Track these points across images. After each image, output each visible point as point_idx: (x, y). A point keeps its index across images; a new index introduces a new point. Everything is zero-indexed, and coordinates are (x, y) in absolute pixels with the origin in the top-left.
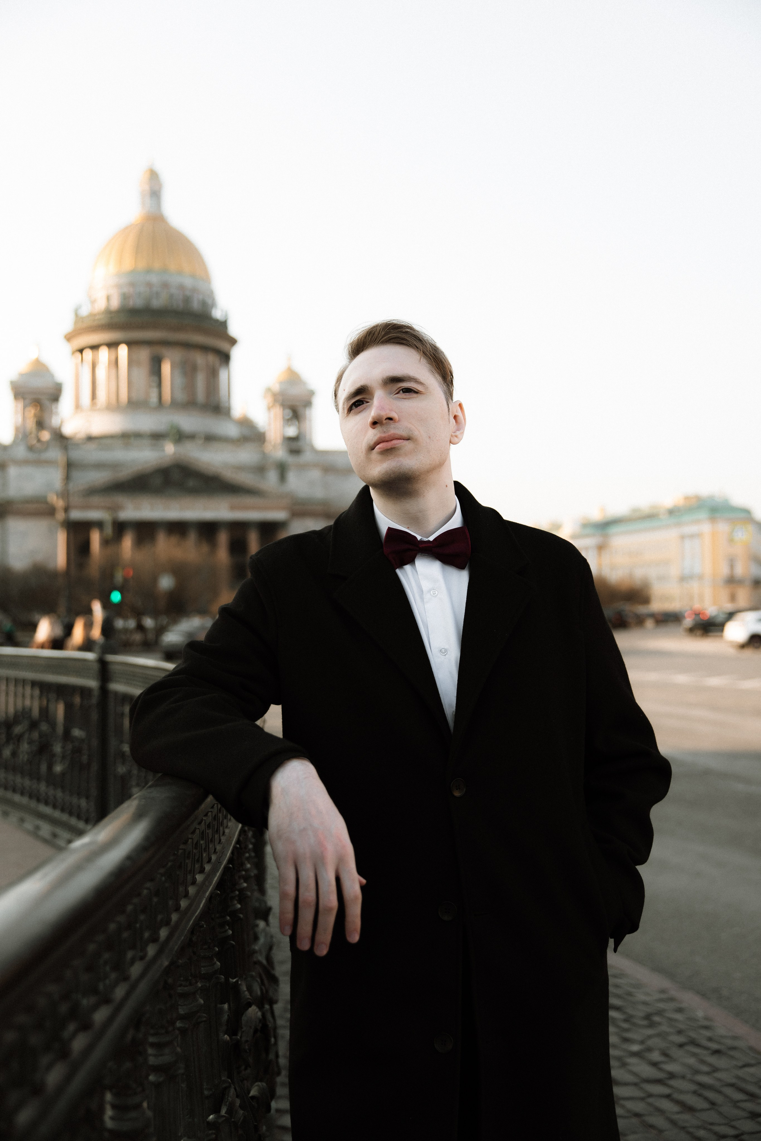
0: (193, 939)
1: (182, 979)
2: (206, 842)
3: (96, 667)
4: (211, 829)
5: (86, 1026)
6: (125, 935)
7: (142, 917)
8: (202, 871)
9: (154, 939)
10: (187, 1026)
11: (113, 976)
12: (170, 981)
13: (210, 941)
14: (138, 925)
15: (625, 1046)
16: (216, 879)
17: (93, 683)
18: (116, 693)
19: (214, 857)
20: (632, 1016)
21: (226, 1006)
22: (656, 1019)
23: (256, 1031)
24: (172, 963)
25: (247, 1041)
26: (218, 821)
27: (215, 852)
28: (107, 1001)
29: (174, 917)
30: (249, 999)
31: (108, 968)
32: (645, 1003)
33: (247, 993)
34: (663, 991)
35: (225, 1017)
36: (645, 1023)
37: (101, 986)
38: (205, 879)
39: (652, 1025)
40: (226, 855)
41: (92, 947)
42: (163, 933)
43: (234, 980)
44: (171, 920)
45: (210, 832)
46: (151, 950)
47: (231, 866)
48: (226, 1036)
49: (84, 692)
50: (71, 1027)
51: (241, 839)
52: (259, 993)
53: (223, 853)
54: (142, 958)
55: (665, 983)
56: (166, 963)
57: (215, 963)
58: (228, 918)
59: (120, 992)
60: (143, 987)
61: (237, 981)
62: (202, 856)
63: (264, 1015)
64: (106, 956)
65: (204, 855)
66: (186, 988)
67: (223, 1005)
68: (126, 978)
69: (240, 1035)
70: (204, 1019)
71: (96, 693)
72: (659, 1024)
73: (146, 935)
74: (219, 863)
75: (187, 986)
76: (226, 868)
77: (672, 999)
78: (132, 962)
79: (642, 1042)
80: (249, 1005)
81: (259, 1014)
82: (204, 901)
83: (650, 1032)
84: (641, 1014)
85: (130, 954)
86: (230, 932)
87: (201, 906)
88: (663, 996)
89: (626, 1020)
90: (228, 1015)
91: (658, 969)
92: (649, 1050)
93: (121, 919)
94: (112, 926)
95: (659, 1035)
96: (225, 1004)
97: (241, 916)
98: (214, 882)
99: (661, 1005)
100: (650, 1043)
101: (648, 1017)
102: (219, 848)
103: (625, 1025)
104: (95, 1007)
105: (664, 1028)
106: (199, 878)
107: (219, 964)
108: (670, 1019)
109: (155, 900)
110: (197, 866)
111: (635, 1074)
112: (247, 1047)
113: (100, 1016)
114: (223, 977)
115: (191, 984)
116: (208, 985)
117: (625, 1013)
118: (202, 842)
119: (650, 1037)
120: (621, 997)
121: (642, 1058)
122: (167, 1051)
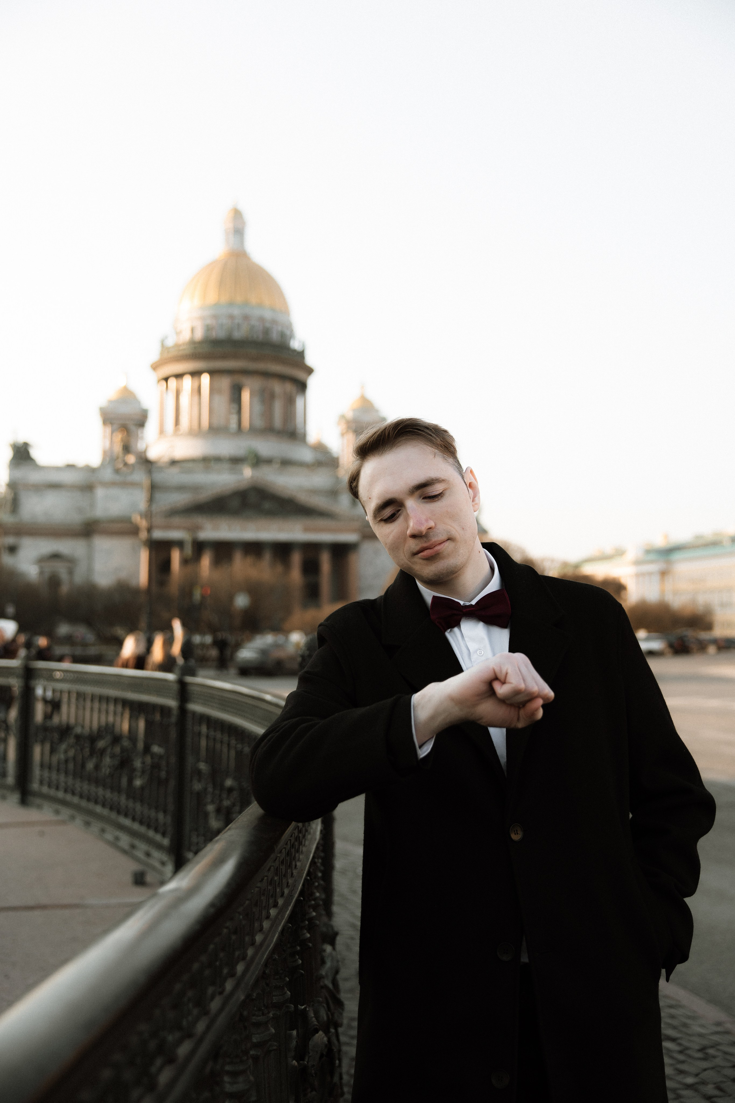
0: (267, 972)
1: (255, 1009)
2: (280, 878)
3: (176, 687)
4: (284, 865)
5: (171, 1060)
6: (207, 972)
7: (222, 955)
8: (275, 905)
9: (232, 974)
10: (259, 1054)
11: (195, 1011)
12: (245, 1013)
13: (281, 972)
14: (218, 963)
15: (679, 1078)
16: (288, 912)
17: (172, 703)
18: (194, 713)
19: (286, 891)
20: (687, 1048)
21: (294, 1032)
22: (711, 1051)
23: (322, 1056)
24: (248, 996)
25: (313, 1065)
26: (290, 856)
27: (288, 886)
28: (190, 1035)
29: (250, 952)
30: (317, 1025)
31: (191, 1005)
32: (701, 1035)
33: (314, 1019)
34: (718, 1024)
35: (294, 1043)
36: (700, 1055)
37: (185, 1023)
38: (278, 914)
39: (706, 1058)
40: (298, 889)
41: (178, 987)
42: (240, 968)
43: (303, 1007)
44: (247, 955)
45: (283, 868)
46: (229, 985)
47: (302, 899)
48: (294, 1061)
49: (164, 710)
50: (159, 1062)
51: (311, 870)
52: (325, 1018)
53: (295, 886)
54: (221, 993)
55: (722, 1016)
56: (242, 997)
57: (286, 993)
58: (298, 948)
59: (201, 1027)
60: (221, 1020)
61: (306, 1008)
62: (276, 890)
63: (329, 1040)
64: (190, 994)
65: (278, 890)
66: (259, 1018)
67: (292, 1031)
68: (206, 1013)
69: (307, 1059)
70: (275, 1048)
71: (175, 712)
72: (714, 1057)
73: (225, 971)
74: (291, 896)
75: (260, 1016)
76: (298, 901)
77: (727, 1032)
78: (212, 998)
79: (697, 1075)
80: (316, 1031)
81: (325, 1039)
82: (277, 935)
83: (705, 1064)
84: (697, 1047)
85: (210, 990)
86: (300, 962)
87: (274, 940)
88: (719, 1029)
89: (681, 1052)
90: (297, 1041)
91: (714, 1001)
92: (704, 1083)
93: (204, 958)
94: (196, 966)
95: (713, 1068)
96: (293, 1030)
97: (311, 945)
98: (286, 916)
99: (716, 1038)
100: (704, 1075)
101: (702, 1049)
102: (290, 881)
103: (681, 1057)
104: (179, 1042)
105: (719, 1061)
106: (273, 912)
107: (289, 993)
108: (726, 1053)
109: (234, 937)
110: (271, 901)
112: (313, 1072)
113: (183, 1050)
114: (293, 1006)
115: (263, 1014)
116: (279, 1014)
117: (680, 1044)
118: (276, 878)
119: (705, 1070)
120: (674, 1028)
121: (696, 1090)
122: (241, 1079)
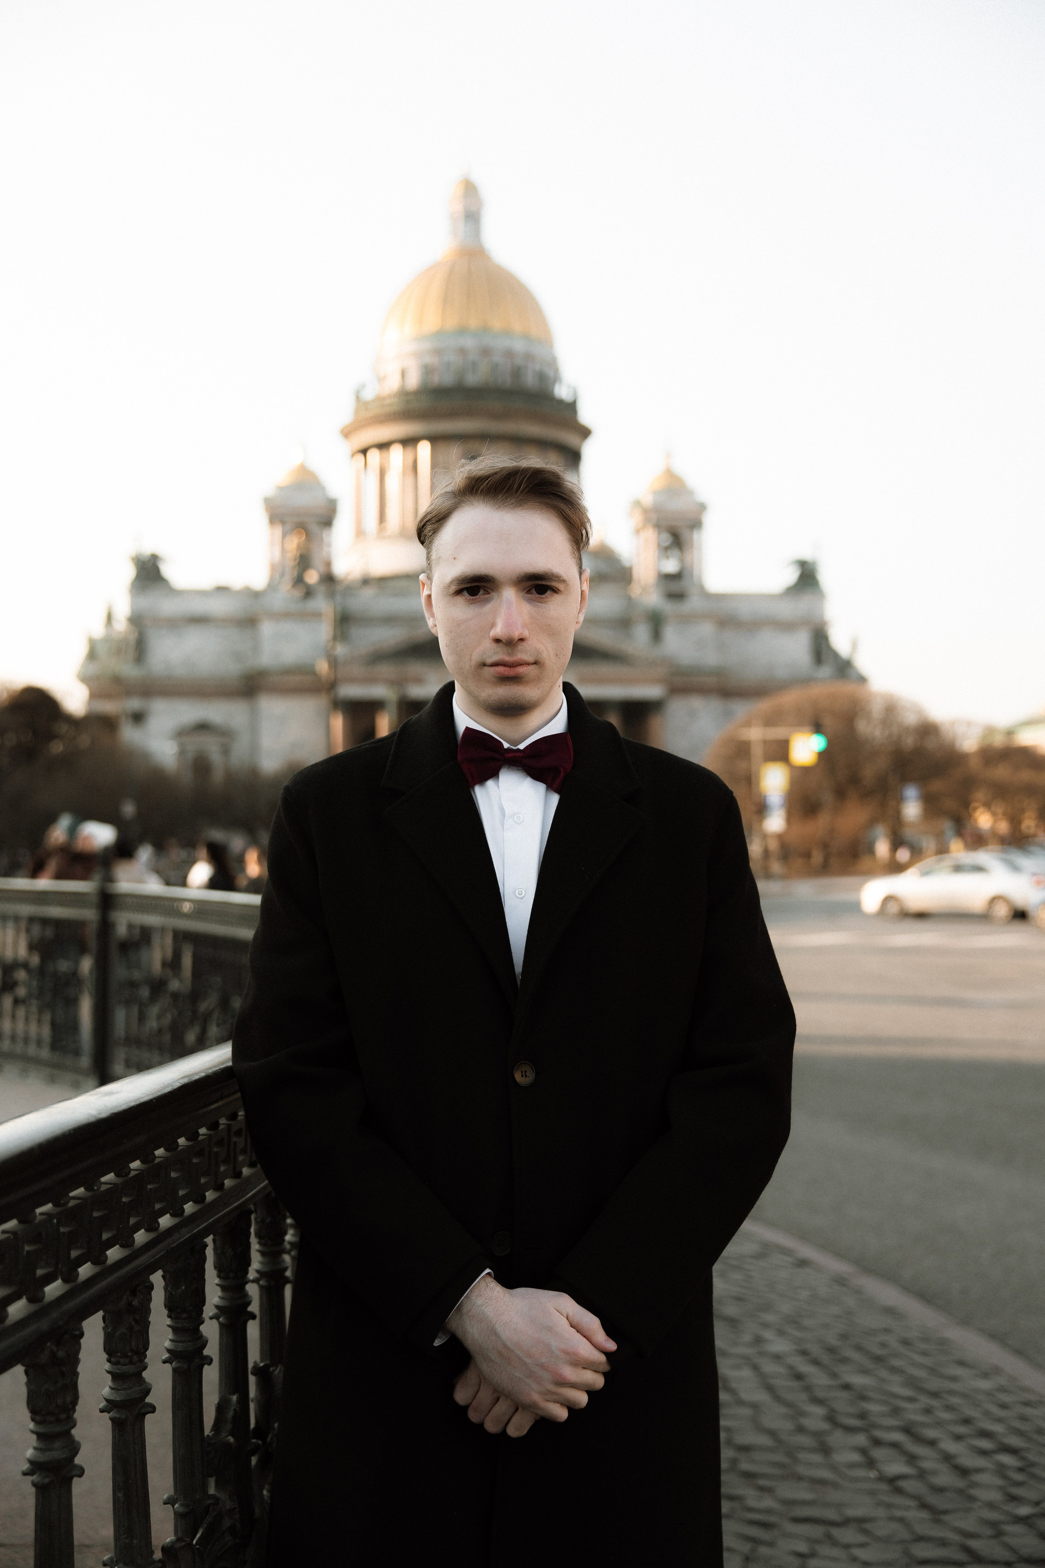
1: (119, 1354)
9: (30, 1296)
10: (123, 1417)
15: (1010, 1507)
20: (1033, 1464)
29: (87, 1270)
42: (54, 1289)
44: (75, 1274)
66: (125, 1367)
75: (126, 1365)
79: (1037, 1504)
89: (1021, 1470)
103: (1019, 1477)
111: (1011, 1549)
117: (1023, 1458)
120: (1020, 1433)
121: (1031, 1526)
122: (57, 1444)
